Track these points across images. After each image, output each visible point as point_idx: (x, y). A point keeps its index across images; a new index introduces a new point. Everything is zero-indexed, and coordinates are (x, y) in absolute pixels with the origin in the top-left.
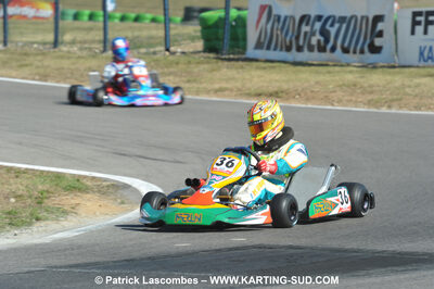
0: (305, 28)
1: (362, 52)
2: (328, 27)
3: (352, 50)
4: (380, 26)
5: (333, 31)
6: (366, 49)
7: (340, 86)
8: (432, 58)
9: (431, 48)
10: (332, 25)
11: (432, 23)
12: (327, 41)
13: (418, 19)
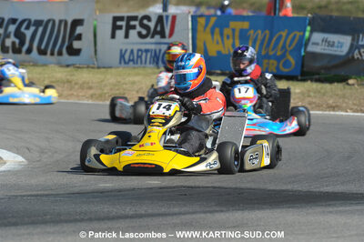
1: (60, 53)
2: (23, 29)
3: (49, 52)
4: (79, 30)
5: (28, 34)
6: (64, 51)
8: (133, 60)
9: (132, 51)
10: (27, 28)
11: (134, 27)
12: (22, 43)
13: (119, 23)
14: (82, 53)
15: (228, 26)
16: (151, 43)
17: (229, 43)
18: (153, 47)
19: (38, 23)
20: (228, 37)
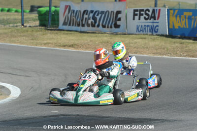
0: (86, 16)
1: (111, 27)
2: (96, 16)
3: (106, 26)
4: (119, 16)
5: (98, 18)
6: (113, 26)
7: (101, 42)
8: (142, 30)
9: (142, 26)
10: (98, 15)
11: (142, 15)
12: (95, 22)
13: (136, 13)
14: (121, 27)
15: (183, 14)
16: (149, 22)
17: (183, 22)
18: (150, 24)
19: (102, 13)
20: (183, 20)
